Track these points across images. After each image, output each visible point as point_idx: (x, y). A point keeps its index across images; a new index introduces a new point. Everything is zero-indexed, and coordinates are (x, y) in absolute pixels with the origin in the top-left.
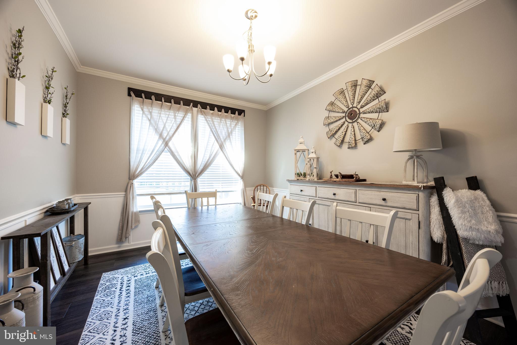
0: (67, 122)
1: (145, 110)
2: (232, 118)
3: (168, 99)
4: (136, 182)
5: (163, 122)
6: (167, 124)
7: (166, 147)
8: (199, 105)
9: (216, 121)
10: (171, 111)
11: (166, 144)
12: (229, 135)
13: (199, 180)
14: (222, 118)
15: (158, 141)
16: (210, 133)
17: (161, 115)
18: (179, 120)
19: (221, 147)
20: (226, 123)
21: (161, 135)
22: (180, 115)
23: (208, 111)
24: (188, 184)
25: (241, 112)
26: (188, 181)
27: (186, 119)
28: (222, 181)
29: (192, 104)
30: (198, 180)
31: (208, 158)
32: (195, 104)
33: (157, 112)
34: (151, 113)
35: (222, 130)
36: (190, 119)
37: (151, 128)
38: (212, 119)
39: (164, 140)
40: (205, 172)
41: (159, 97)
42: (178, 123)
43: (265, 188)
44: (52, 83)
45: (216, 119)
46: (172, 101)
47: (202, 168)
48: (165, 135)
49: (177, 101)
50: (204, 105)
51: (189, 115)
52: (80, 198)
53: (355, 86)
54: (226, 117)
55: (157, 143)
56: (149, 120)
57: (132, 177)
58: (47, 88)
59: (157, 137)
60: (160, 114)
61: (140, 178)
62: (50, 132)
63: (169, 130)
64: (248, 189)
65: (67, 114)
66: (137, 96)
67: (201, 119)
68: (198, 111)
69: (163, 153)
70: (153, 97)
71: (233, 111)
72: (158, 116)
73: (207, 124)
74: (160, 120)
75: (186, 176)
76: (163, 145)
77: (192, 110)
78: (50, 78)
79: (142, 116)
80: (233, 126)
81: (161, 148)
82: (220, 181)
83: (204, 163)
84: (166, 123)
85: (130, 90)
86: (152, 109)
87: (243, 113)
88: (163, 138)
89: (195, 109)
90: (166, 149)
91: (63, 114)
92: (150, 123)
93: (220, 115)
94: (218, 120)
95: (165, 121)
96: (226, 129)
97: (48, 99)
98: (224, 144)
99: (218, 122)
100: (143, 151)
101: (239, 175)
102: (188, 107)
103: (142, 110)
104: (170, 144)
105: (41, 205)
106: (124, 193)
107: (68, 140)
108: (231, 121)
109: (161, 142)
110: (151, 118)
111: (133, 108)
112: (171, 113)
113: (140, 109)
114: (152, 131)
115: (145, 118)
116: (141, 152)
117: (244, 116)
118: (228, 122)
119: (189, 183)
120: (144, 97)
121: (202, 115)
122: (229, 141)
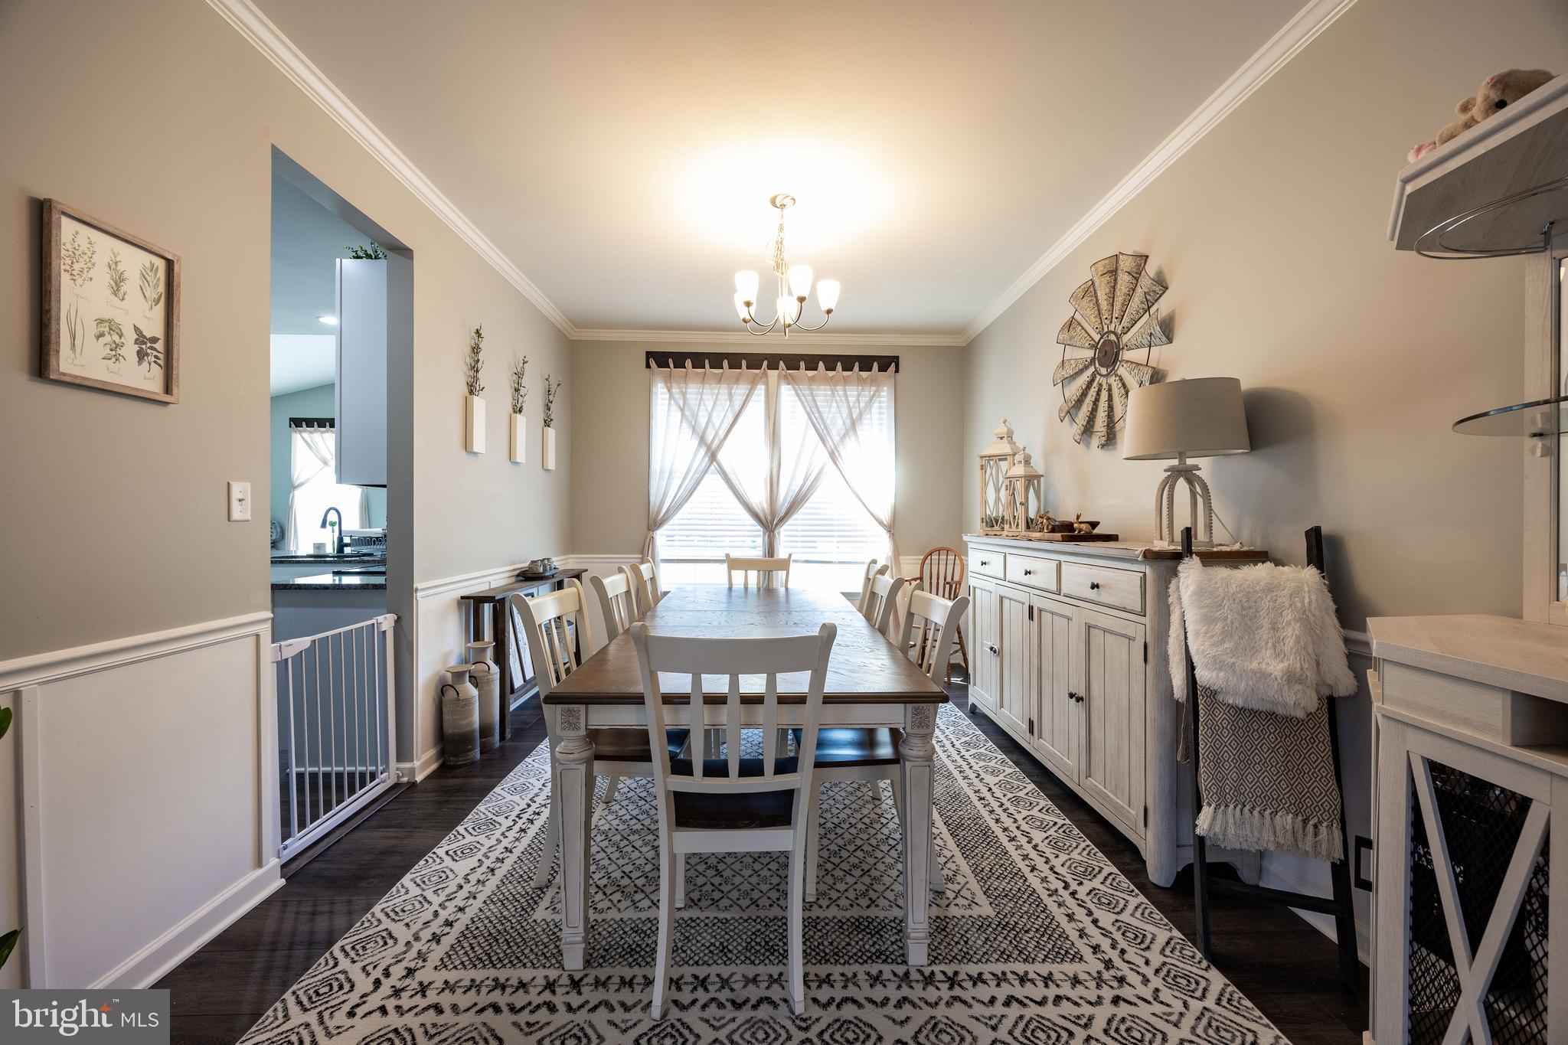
0: (551, 433)
1: (673, 390)
2: (861, 381)
3: (716, 360)
4: (660, 536)
5: (707, 410)
6: (714, 414)
7: (711, 463)
8: (781, 362)
9: (822, 393)
10: (722, 386)
11: (713, 457)
12: (853, 425)
13: (784, 533)
14: (836, 384)
15: (697, 451)
16: (807, 424)
17: (704, 397)
18: (738, 402)
19: (833, 456)
20: (846, 396)
21: (702, 440)
22: (741, 390)
23: (803, 372)
24: (760, 541)
25: (887, 363)
26: (759, 536)
27: (753, 398)
28: (838, 536)
29: (765, 363)
30: (779, 533)
31: (801, 482)
32: (774, 360)
33: (696, 391)
34: (684, 395)
35: (835, 415)
36: (763, 398)
37: (685, 425)
38: (811, 390)
39: (709, 447)
40: (795, 516)
41: (699, 360)
42: (737, 409)
43: (951, 557)
44: (524, 382)
45: (819, 390)
46: (725, 363)
47: (786, 505)
48: (710, 437)
49: (735, 360)
50: (792, 362)
51: (760, 390)
52: (577, 560)
53: (1111, 272)
54: (846, 382)
55: (695, 456)
56: (682, 410)
57: (654, 523)
58: (517, 390)
59: (695, 442)
60: (702, 394)
61: (665, 527)
62: (521, 456)
63: (717, 426)
64: (904, 559)
65: (551, 420)
66: (660, 366)
67: (787, 393)
68: (779, 377)
69: (707, 476)
70: (688, 363)
71: (866, 363)
72: (696, 399)
73: (800, 405)
74: (702, 408)
75: (753, 525)
76: (707, 459)
77: (767, 377)
78: (519, 375)
79: (670, 404)
80: (864, 400)
81: (703, 465)
82: (833, 536)
83: (792, 494)
84: (712, 410)
85: (649, 354)
86: (686, 388)
87: (893, 364)
88: (706, 445)
89: (773, 374)
90: (712, 467)
91: (545, 421)
92: (683, 415)
93: (832, 378)
94: (826, 390)
95: (710, 408)
96: (845, 412)
97: (519, 406)
98: (840, 449)
99: (826, 396)
100: (670, 473)
101: (881, 523)
102: (757, 371)
103: (669, 391)
104: (720, 456)
105: (511, 564)
106: (640, 556)
107: (551, 464)
108: (860, 388)
109: (702, 452)
110: (684, 405)
111: (654, 390)
112: (724, 389)
113: (666, 390)
114: (687, 431)
115: (674, 408)
116: (667, 475)
117: (897, 371)
118: (852, 392)
119: (761, 539)
120: (672, 365)
121: (789, 384)
122: (853, 438)
